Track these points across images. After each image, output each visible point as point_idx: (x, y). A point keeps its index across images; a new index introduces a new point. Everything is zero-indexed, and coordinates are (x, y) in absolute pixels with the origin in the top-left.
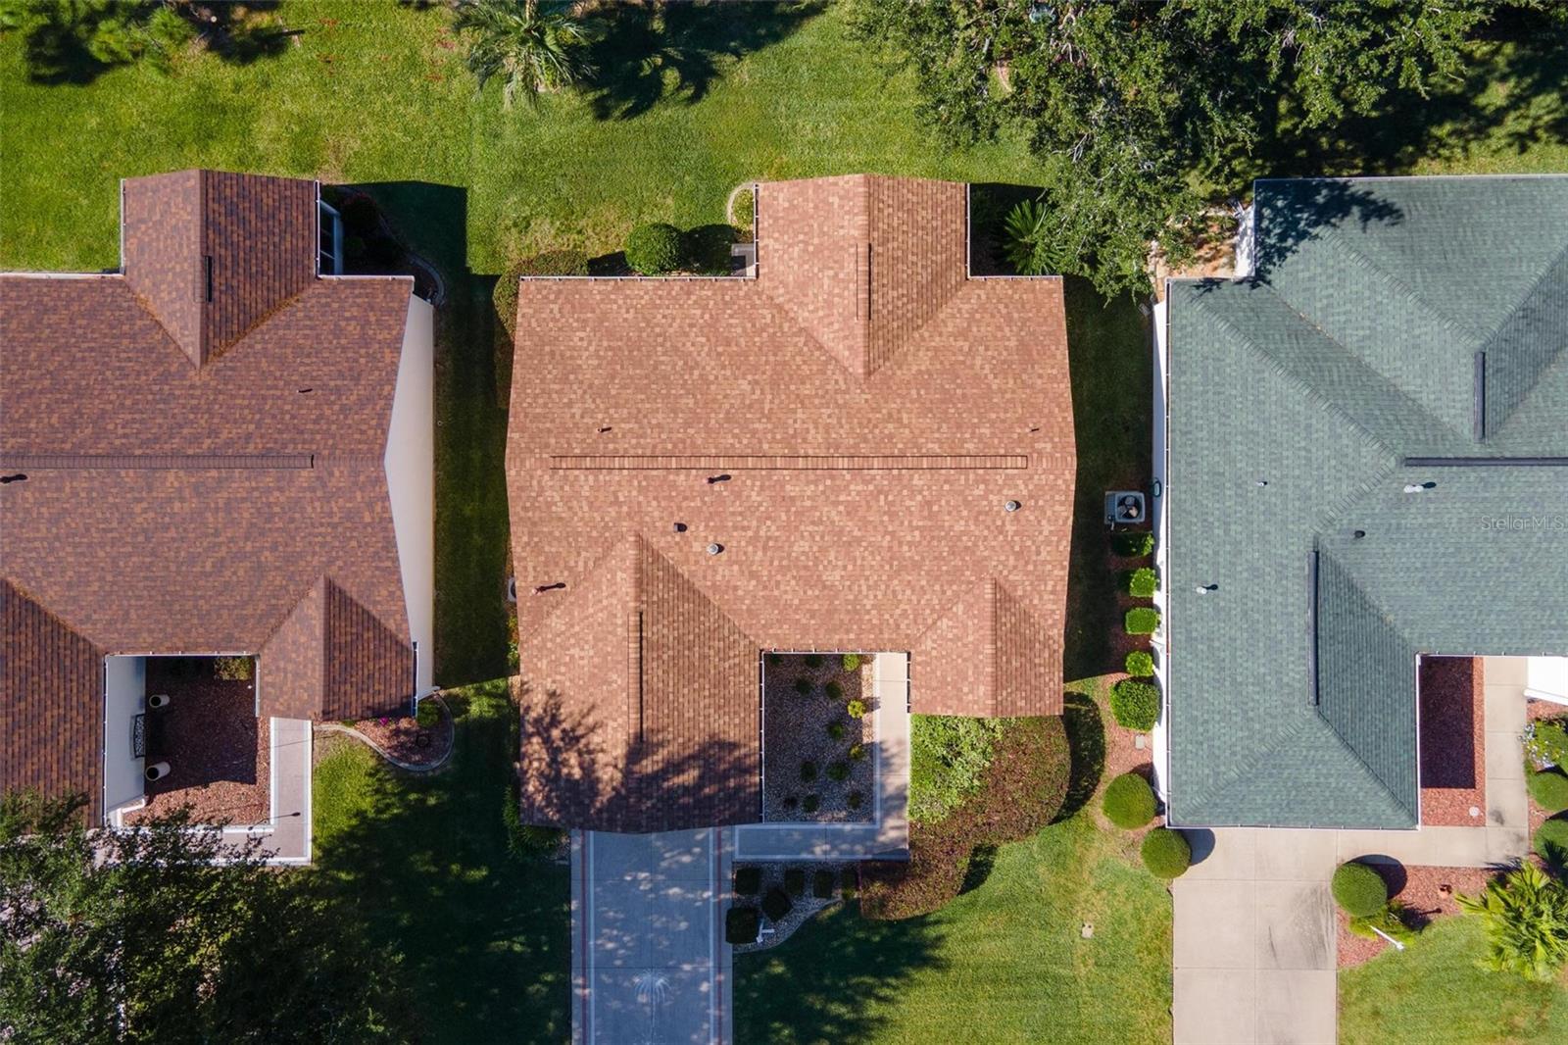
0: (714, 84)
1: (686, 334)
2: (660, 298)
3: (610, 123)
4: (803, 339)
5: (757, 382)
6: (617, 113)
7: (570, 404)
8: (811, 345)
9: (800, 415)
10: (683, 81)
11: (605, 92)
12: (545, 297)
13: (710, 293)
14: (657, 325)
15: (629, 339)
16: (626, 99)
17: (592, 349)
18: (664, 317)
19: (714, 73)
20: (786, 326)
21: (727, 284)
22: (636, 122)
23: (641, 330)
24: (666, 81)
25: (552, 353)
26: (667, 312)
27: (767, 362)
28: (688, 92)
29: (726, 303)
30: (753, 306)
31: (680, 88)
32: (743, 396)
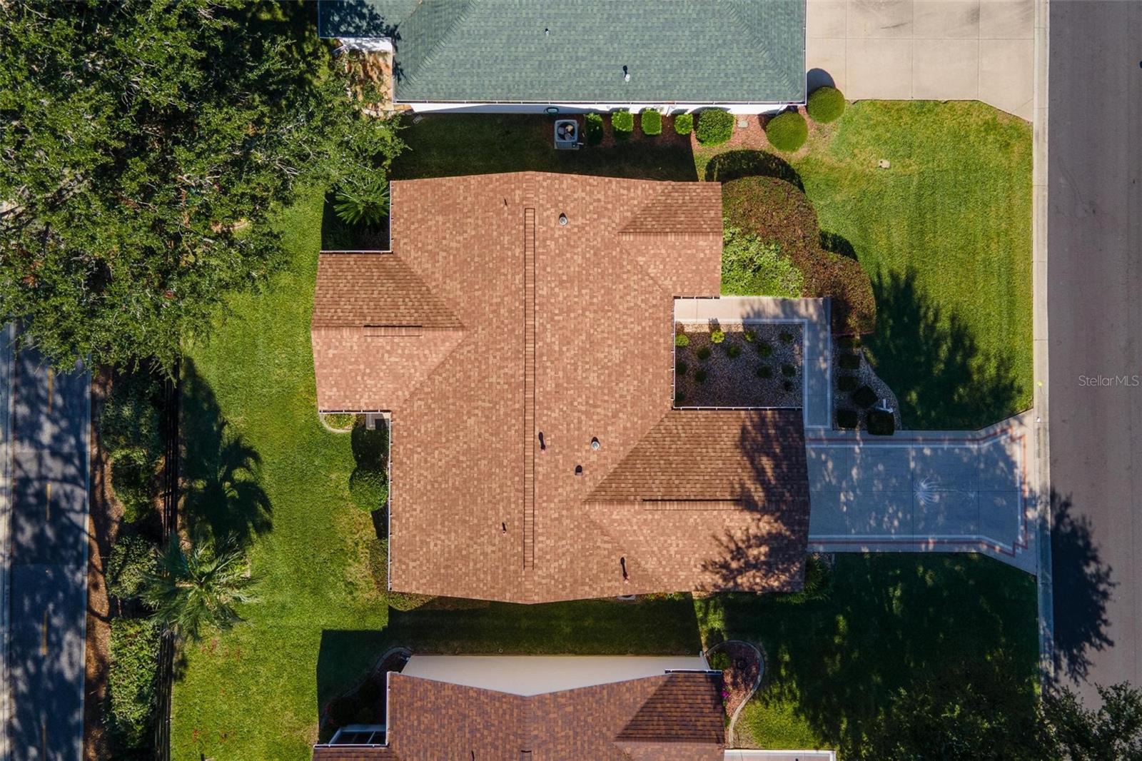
0: (245, 442)
1: (433, 465)
2: (404, 485)
3: (275, 522)
4: (437, 377)
5: (469, 412)
6: (267, 516)
7: (485, 554)
8: (440, 371)
9: (493, 380)
10: (244, 466)
11: (250, 525)
12: (404, 572)
13: (402, 447)
14: (425, 488)
15: (435, 509)
16: (255, 509)
17: (443, 537)
18: (419, 482)
19: (237, 442)
20: (426, 390)
21: (395, 434)
22: (274, 502)
23: (429, 500)
24: (243, 478)
25: (447, 567)
26: (415, 480)
27: (454, 404)
28: (251, 462)
29: (409, 435)
30: (411, 414)
31: (248, 469)
32: (479, 423)
